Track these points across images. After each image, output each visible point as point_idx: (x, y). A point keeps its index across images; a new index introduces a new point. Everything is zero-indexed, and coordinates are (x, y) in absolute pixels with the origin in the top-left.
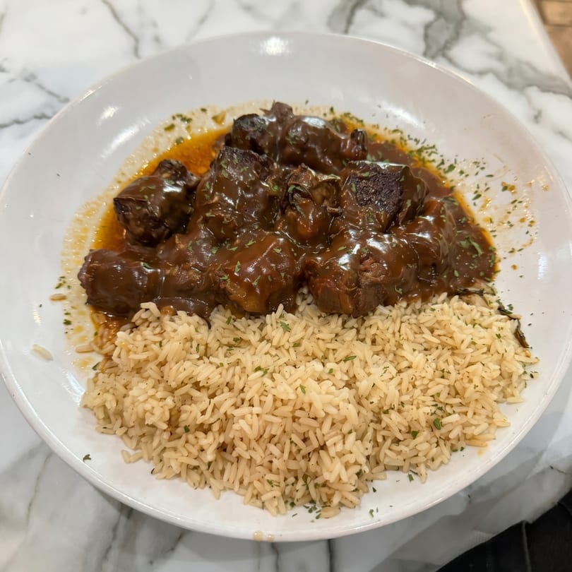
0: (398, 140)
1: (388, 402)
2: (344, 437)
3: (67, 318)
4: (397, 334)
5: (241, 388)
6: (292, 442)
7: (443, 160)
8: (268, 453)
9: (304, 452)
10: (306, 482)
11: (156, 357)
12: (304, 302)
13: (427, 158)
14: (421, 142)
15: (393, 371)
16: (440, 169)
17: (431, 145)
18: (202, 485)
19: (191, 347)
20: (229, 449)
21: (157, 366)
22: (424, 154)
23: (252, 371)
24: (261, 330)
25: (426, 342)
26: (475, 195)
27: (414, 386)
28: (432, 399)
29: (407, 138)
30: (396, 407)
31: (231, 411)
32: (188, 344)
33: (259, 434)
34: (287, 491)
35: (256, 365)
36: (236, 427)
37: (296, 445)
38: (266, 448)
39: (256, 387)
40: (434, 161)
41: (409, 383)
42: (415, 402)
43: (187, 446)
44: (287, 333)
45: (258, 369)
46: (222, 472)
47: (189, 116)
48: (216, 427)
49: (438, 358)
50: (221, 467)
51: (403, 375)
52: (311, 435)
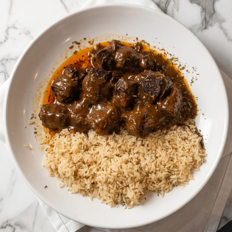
0: (163, 54)
1: (151, 170)
2: (135, 183)
3: (36, 131)
4: (156, 143)
5: (100, 163)
6: (117, 184)
7: (180, 64)
8: (108, 187)
9: (121, 187)
10: (122, 196)
11: (69, 151)
12: (123, 128)
13: (174, 63)
14: (173, 55)
15: (154, 158)
16: (179, 68)
17: (176, 57)
18: (86, 195)
19: (82, 147)
20: (95, 184)
21: (69, 154)
22: (173, 61)
23: (103, 157)
24: (107, 141)
25: (167, 146)
26: (192, 81)
27: (161, 164)
28: (167, 169)
29: (167, 53)
30: (154, 172)
31: (96, 172)
32: (80, 146)
33: (106, 181)
34: (115, 199)
35: (105, 155)
36: (97, 178)
37: (118, 185)
38: (108, 185)
39: (105, 164)
40: (177, 64)
41: (160, 162)
42: (161, 170)
43: (81, 183)
44: (116, 143)
45: (106, 157)
46: (93, 191)
47: (79, 42)
48: (91, 178)
49: (171, 152)
50: (92, 190)
51: (158, 159)
52: (124, 182)
